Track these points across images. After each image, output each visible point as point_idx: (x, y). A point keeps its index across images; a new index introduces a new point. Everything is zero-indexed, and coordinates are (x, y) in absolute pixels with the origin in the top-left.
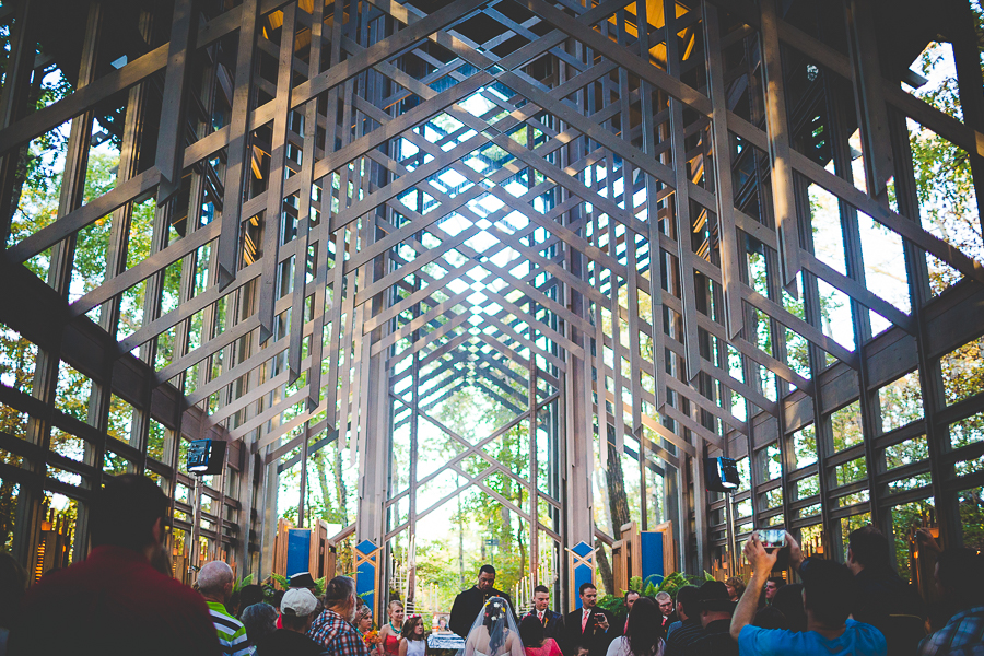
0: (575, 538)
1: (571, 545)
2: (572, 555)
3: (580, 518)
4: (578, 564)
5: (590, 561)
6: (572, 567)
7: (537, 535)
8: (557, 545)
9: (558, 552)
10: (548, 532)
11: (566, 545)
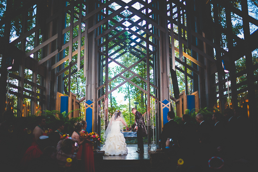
0: (163, 98)
1: (161, 100)
2: (162, 104)
3: (165, 91)
4: (164, 107)
5: (168, 106)
6: (162, 108)
7: (150, 98)
8: (156, 101)
9: (157, 104)
10: (154, 97)
11: (160, 100)
